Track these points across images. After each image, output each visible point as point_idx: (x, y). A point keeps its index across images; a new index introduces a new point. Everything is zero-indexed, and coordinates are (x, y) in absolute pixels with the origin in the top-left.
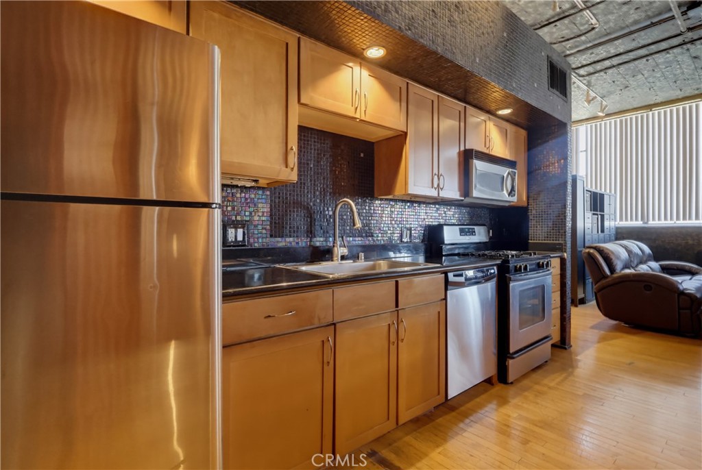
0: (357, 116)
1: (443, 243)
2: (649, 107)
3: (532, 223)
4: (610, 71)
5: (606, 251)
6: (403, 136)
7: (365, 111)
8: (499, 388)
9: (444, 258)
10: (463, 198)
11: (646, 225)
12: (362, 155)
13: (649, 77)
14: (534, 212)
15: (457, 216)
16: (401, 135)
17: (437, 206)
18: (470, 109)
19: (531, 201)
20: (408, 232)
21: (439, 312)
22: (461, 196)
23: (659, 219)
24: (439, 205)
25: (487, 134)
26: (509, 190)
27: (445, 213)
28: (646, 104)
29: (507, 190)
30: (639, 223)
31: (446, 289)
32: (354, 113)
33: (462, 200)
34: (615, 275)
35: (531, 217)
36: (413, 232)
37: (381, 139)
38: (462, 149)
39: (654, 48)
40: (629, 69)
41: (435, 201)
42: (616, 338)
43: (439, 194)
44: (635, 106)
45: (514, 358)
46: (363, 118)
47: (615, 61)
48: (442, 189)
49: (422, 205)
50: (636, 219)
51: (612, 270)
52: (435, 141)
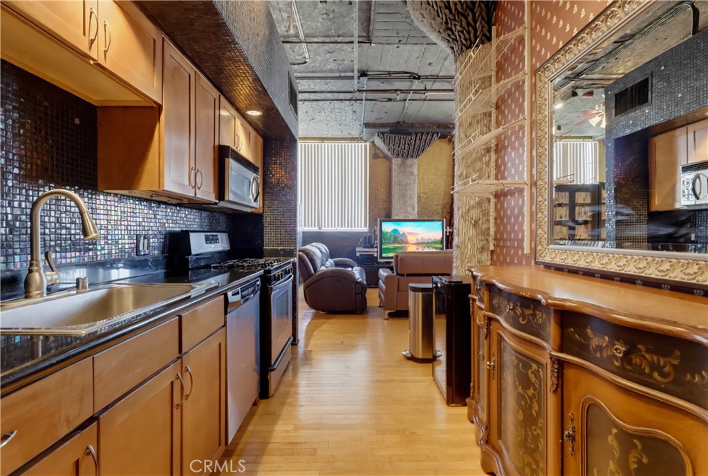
0: (93, 54)
1: (190, 253)
2: (323, 139)
3: (267, 230)
4: (307, 103)
5: (311, 253)
6: (155, 110)
7: (105, 52)
8: (263, 404)
9: (190, 272)
10: (218, 201)
11: (320, 230)
12: (77, 121)
13: (328, 115)
14: (268, 219)
15: (197, 220)
16: (152, 107)
17: (178, 208)
18: (224, 101)
19: (266, 209)
20: (146, 241)
21: (220, 344)
22: (216, 199)
23: (328, 226)
24: (180, 207)
25: (236, 132)
26: (255, 197)
27: (187, 218)
28: (321, 136)
29: (253, 196)
30: (315, 229)
31: (226, 313)
32: (88, 48)
33: (216, 204)
34: (318, 273)
35: (266, 225)
36: (151, 241)
37: (112, 104)
38: (217, 143)
39: (336, 96)
40: (318, 105)
41: (180, 202)
42: (323, 324)
43: (196, 194)
44: (314, 136)
45: (274, 369)
46: (102, 62)
47: (312, 96)
48: (199, 188)
49: (162, 206)
50: (315, 226)
51: (315, 270)
52: (191, 127)
